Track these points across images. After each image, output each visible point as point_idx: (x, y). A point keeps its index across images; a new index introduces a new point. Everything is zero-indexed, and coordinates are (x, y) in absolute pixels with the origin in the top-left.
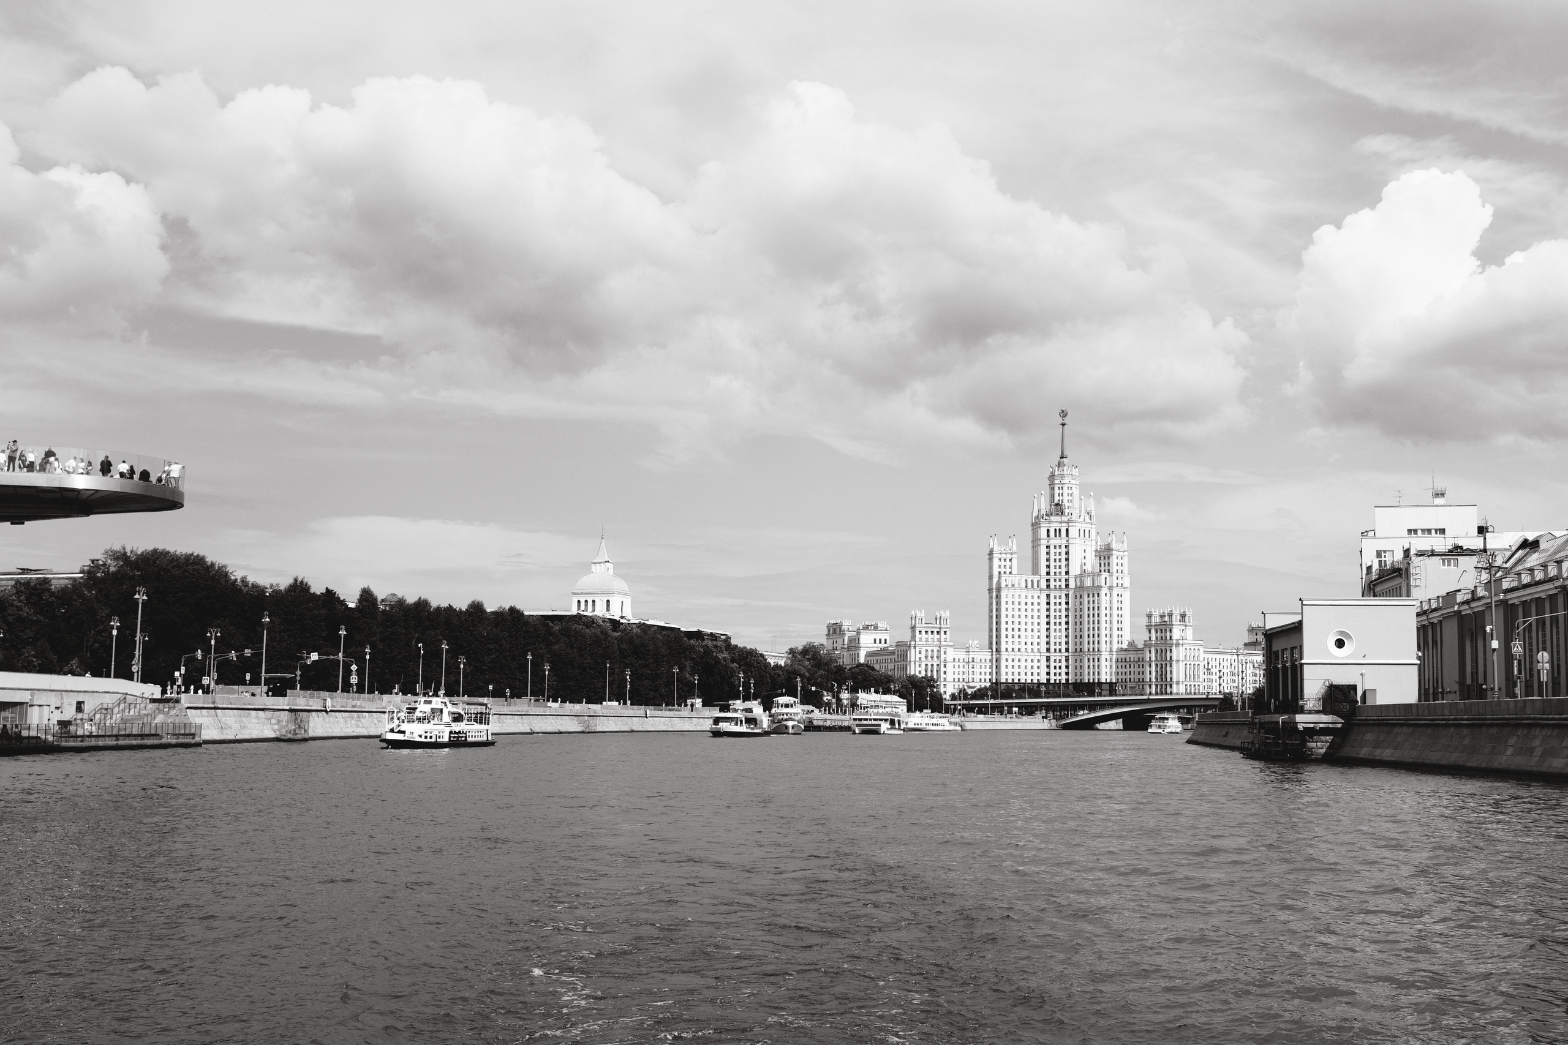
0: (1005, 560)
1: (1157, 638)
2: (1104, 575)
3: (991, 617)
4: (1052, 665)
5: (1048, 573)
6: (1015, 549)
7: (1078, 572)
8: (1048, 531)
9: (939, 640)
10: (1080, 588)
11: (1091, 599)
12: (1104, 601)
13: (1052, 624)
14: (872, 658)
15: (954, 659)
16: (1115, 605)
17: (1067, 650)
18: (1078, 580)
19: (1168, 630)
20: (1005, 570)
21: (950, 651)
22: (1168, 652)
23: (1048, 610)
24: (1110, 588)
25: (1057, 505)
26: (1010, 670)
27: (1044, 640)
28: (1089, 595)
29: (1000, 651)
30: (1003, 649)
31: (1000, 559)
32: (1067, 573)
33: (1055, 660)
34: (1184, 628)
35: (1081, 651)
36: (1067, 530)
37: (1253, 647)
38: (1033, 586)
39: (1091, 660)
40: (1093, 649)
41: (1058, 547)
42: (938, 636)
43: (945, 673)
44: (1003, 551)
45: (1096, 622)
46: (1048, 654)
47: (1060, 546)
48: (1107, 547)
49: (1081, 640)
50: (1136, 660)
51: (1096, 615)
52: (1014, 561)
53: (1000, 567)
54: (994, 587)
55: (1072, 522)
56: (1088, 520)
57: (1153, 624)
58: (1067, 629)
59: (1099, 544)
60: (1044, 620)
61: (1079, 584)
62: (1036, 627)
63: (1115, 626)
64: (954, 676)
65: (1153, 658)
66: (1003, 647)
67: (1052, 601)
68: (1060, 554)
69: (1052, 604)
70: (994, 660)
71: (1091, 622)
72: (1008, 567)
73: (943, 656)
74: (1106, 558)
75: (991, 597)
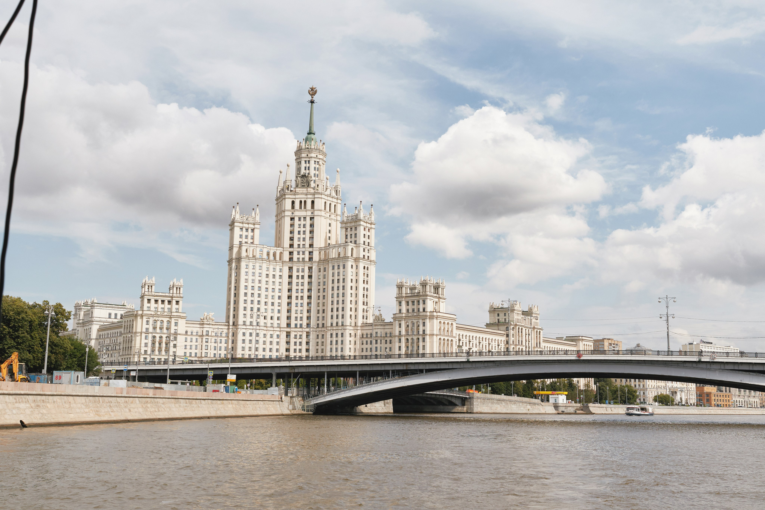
0: (247, 230)
1: (408, 310)
2: (351, 246)
3: (230, 289)
4: (292, 341)
5: (291, 246)
6: (258, 219)
7: (323, 245)
8: (293, 202)
9: (170, 310)
10: (325, 261)
11: (336, 271)
12: (350, 273)
13: (294, 298)
14: (103, 333)
15: (186, 332)
16: (361, 278)
17: (308, 325)
18: (323, 253)
19: (421, 301)
20: (246, 240)
21: (182, 322)
22: (421, 326)
23: (290, 283)
24: (357, 260)
25: (304, 176)
26: (247, 345)
27: (284, 314)
28: (333, 267)
29: (237, 325)
30: (240, 322)
31: (242, 229)
32: (311, 246)
33: (296, 335)
34: (437, 300)
35: (323, 327)
36: (313, 202)
37: (496, 328)
38: (275, 258)
39: (334, 336)
40: (337, 323)
41: (302, 219)
42: (169, 306)
43: (175, 346)
44: (245, 221)
45: (341, 295)
46: (288, 330)
47: (305, 218)
48: (354, 217)
49: (324, 315)
50: (384, 335)
51: (341, 288)
52: (257, 232)
53: (241, 236)
54: (234, 257)
55: (319, 193)
56: (334, 194)
57: (404, 295)
58: (309, 304)
59: (346, 215)
60: (285, 294)
61: (323, 257)
62: (276, 301)
63: (361, 299)
64: (185, 351)
65: (403, 332)
66: (241, 321)
67: (295, 274)
68: (304, 226)
69: (294, 277)
70: (231, 334)
71: (335, 295)
72: (249, 237)
73: (173, 328)
74: (353, 229)
75: (231, 269)
